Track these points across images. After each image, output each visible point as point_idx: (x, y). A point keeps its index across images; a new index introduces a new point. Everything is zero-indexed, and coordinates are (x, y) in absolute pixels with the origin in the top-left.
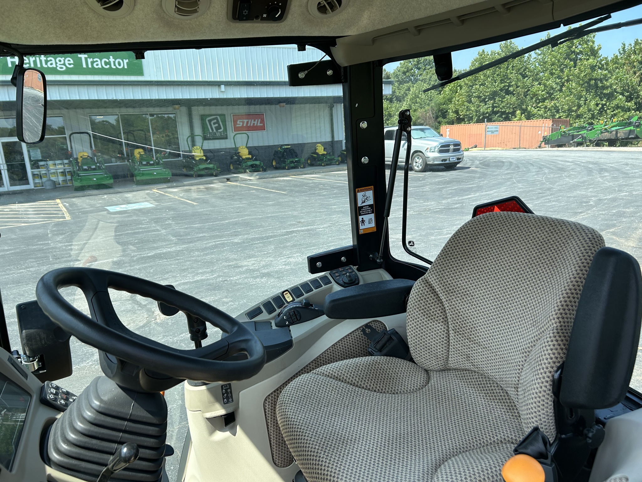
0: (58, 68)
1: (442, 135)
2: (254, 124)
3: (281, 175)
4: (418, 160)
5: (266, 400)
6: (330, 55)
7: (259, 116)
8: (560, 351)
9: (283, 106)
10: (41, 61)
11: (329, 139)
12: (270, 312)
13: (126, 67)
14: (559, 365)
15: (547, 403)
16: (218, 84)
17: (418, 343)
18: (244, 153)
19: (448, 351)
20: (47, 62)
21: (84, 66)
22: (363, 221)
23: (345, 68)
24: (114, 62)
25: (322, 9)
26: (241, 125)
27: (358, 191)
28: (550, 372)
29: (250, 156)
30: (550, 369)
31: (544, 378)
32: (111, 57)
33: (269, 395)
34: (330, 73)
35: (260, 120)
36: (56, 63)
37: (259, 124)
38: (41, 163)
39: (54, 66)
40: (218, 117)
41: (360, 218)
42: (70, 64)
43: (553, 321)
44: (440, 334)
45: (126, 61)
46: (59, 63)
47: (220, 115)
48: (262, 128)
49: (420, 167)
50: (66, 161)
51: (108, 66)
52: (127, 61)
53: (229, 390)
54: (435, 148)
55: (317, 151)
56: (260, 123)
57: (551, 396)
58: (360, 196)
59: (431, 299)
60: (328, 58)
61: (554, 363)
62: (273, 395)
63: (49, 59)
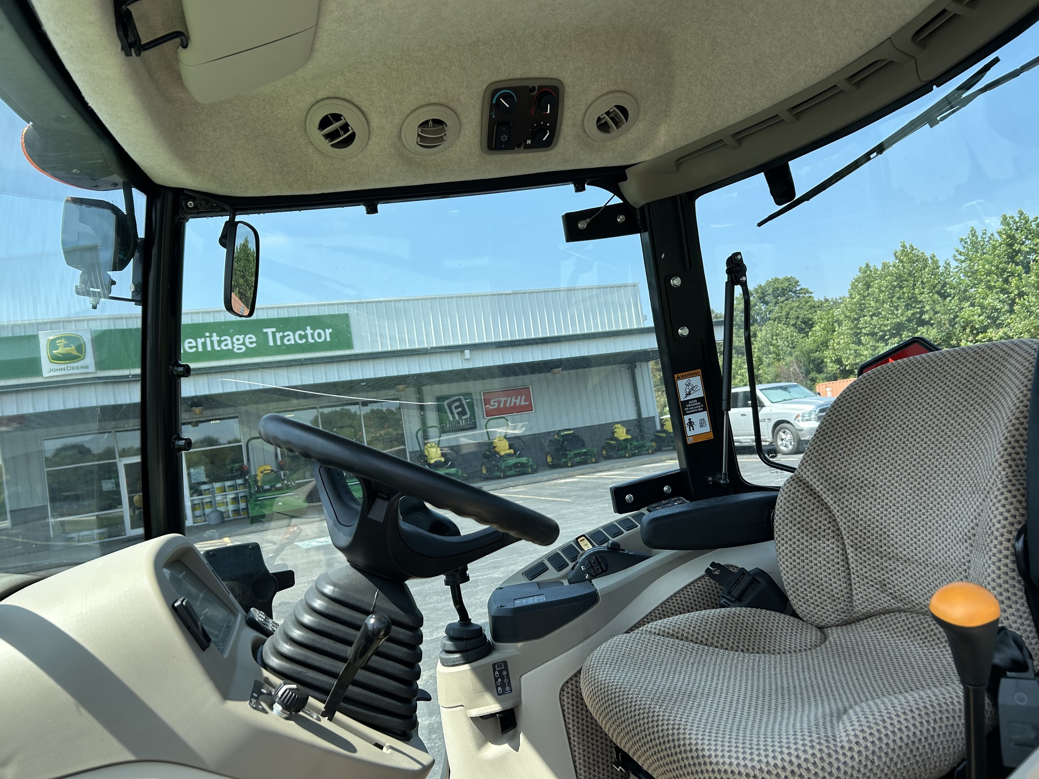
0: (235, 350)
1: (819, 394)
2: (515, 403)
3: (562, 475)
4: (783, 436)
5: (562, 690)
6: (621, 196)
7: (524, 391)
8: (1018, 505)
9: (558, 373)
10: (212, 342)
11: (633, 416)
12: (559, 569)
13: (328, 339)
14: (1019, 527)
15: (1015, 594)
16: (460, 349)
17: (800, 578)
18: (503, 448)
19: (850, 585)
20: (220, 342)
21: (271, 343)
22: (690, 422)
23: (642, 208)
24: (312, 335)
25: (603, 126)
26: (496, 407)
27: (679, 378)
28: (1009, 540)
29: (512, 451)
30: (1007, 536)
31: (1000, 552)
32: (308, 328)
33: (567, 682)
34: (620, 219)
35: (523, 397)
36: (233, 343)
37: (523, 403)
38: (204, 487)
39: (230, 347)
40: (462, 397)
41: (686, 418)
42: (251, 343)
43: (1000, 468)
44: (832, 557)
45: (328, 331)
46: (237, 342)
47: (465, 395)
48: (528, 408)
49: (791, 447)
50: (239, 481)
51: (304, 341)
52: (331, 330)
53: (504, 673)
54: (810, 414)
55: (616, 435)
56: (525, 401)
57: (1019, 582)
58: (682, 385)
59: (810, 503)
60: (617, 200)
61: (1012, 524)
62: (573, 682)
63: (223, 339)
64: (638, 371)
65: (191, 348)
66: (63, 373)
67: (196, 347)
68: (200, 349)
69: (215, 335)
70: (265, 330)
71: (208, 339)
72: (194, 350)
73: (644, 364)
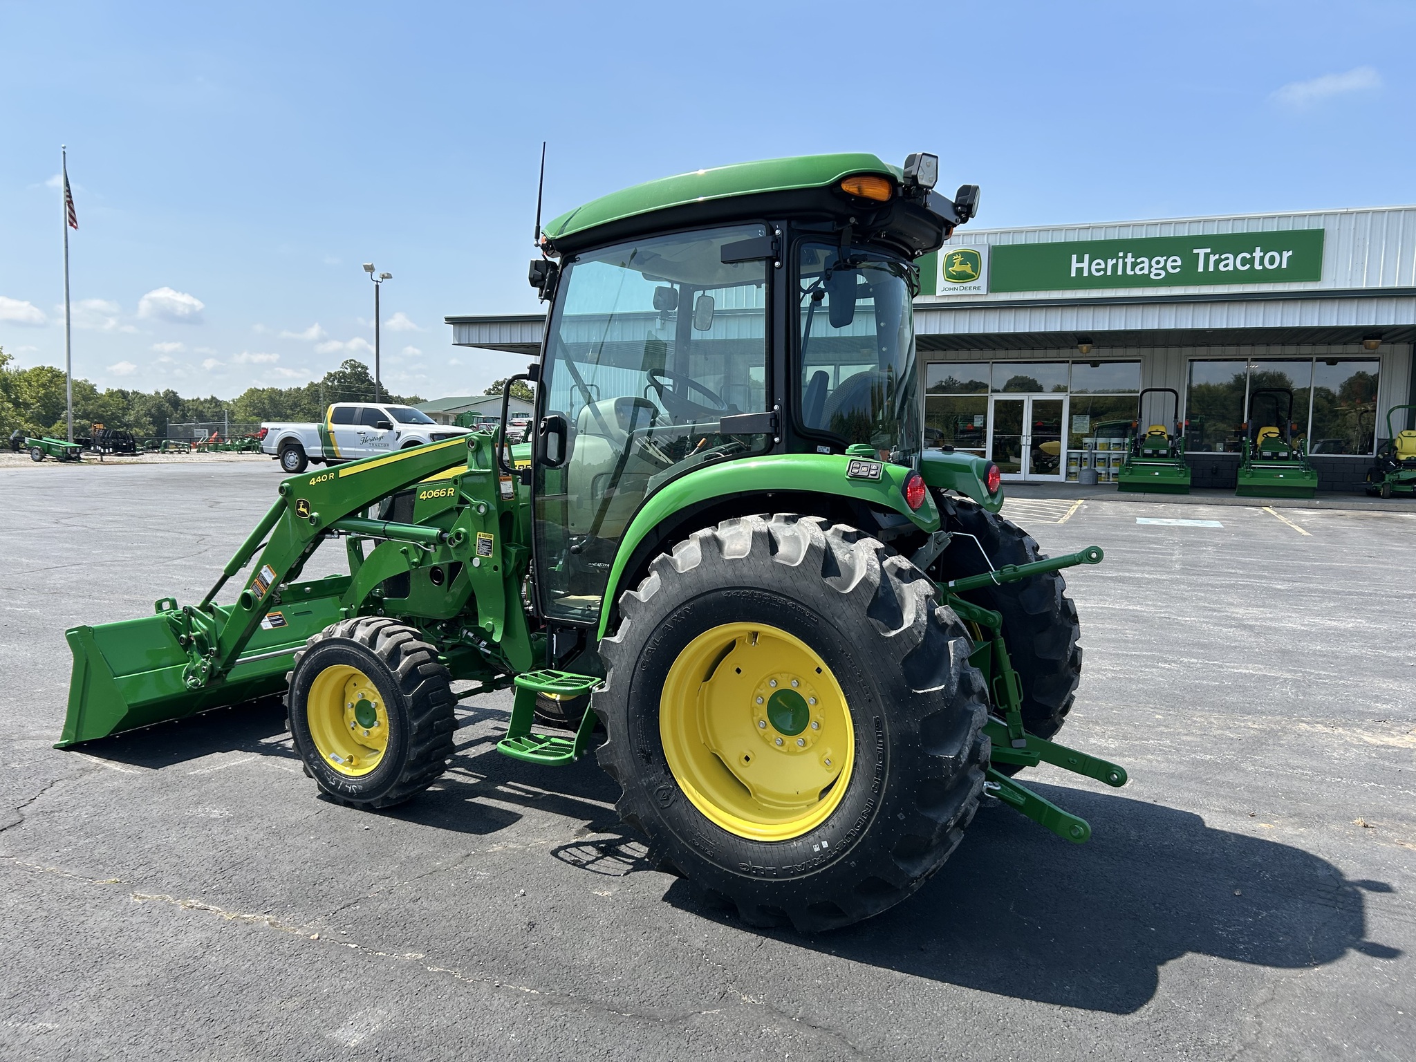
0: (1152, 276)
10: (1125, 264)
13: (1284, 266)
20: (1134, 265)
21: (1201, 269)
24: (1262, 259)
32: (1258, 249)
36: (1150, 267)
42: (1174, 267)
45: (1286, 255)
46: (1155, 266)
50: (1127, 441)
51: (1248, 266)
52: (1290, 253)
63: (1139, 260)
65: (1098, 270)
66: (959, 292)
67: (1105, 270)
68: (1109, 273)
69: (1130, 255)
70: (1195, 251)
71: (1121, 261)
72: (1102, 273)
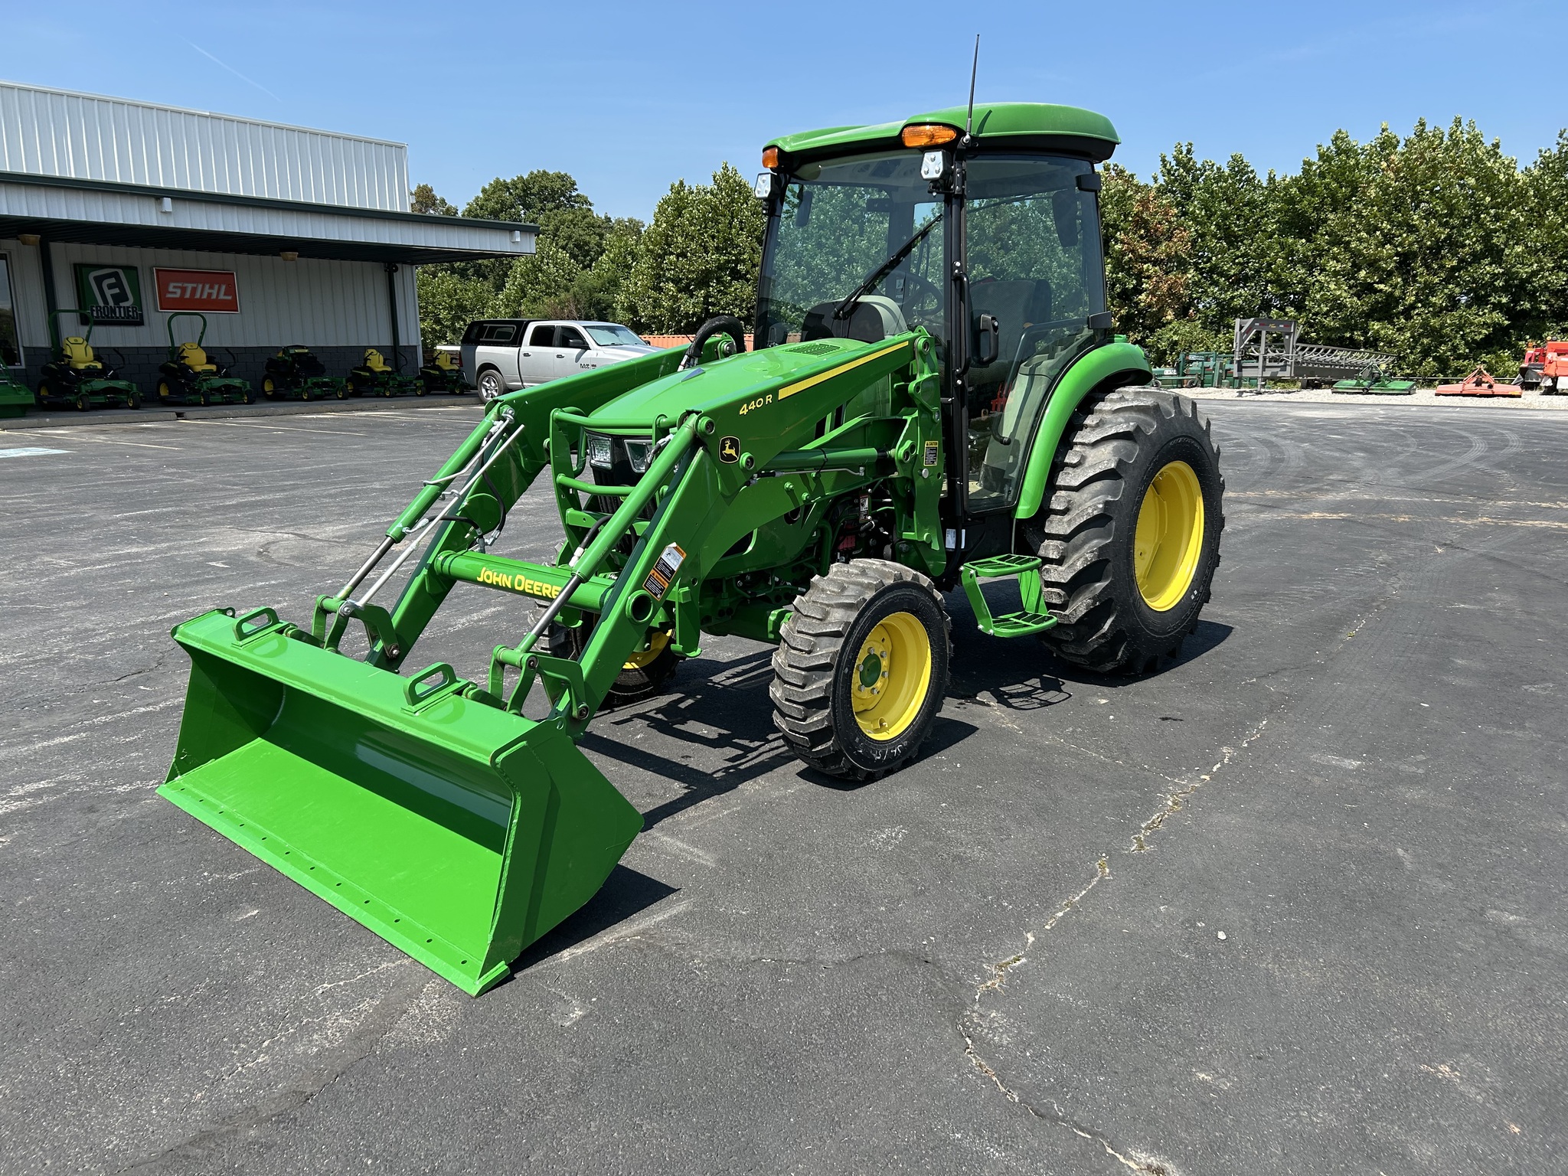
1: (649, 343)
2: (210, 295)
3: (304, 409)
7: (225, 277)
9: (293, 260)
11: (387, 341)
16: (155, 194)
18: (197, 360)
26: (178, 295)
29: (214, 368)
35: (223, 287)
37: (222, 297)
40: (120, 272)
47: (125, 268)
48: (231, 306)
55: (368, 364)
56: (225, 294)
64: (397, 276)
73: (407, 268)
